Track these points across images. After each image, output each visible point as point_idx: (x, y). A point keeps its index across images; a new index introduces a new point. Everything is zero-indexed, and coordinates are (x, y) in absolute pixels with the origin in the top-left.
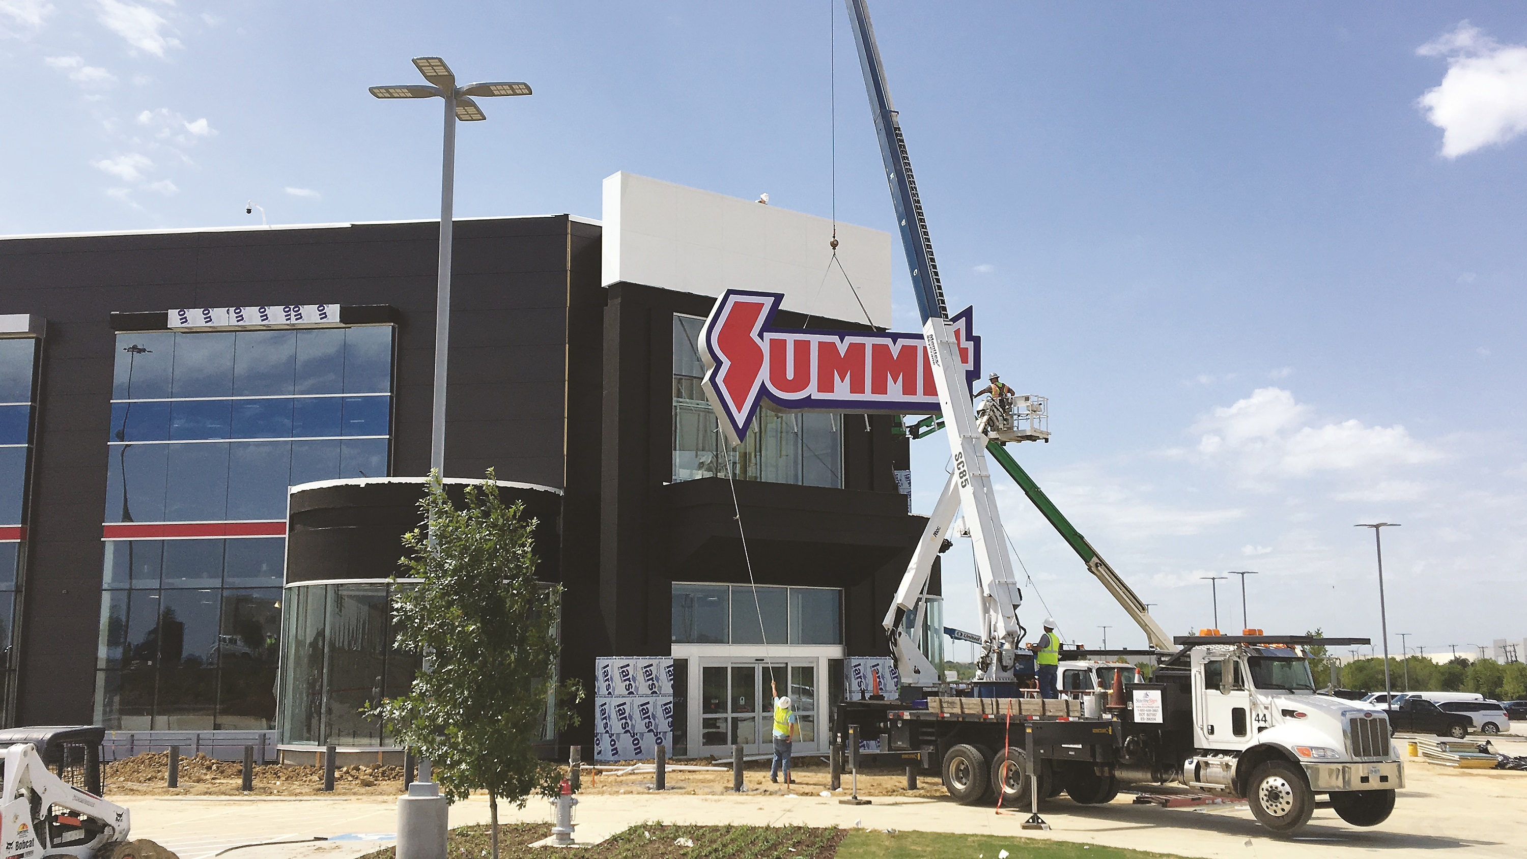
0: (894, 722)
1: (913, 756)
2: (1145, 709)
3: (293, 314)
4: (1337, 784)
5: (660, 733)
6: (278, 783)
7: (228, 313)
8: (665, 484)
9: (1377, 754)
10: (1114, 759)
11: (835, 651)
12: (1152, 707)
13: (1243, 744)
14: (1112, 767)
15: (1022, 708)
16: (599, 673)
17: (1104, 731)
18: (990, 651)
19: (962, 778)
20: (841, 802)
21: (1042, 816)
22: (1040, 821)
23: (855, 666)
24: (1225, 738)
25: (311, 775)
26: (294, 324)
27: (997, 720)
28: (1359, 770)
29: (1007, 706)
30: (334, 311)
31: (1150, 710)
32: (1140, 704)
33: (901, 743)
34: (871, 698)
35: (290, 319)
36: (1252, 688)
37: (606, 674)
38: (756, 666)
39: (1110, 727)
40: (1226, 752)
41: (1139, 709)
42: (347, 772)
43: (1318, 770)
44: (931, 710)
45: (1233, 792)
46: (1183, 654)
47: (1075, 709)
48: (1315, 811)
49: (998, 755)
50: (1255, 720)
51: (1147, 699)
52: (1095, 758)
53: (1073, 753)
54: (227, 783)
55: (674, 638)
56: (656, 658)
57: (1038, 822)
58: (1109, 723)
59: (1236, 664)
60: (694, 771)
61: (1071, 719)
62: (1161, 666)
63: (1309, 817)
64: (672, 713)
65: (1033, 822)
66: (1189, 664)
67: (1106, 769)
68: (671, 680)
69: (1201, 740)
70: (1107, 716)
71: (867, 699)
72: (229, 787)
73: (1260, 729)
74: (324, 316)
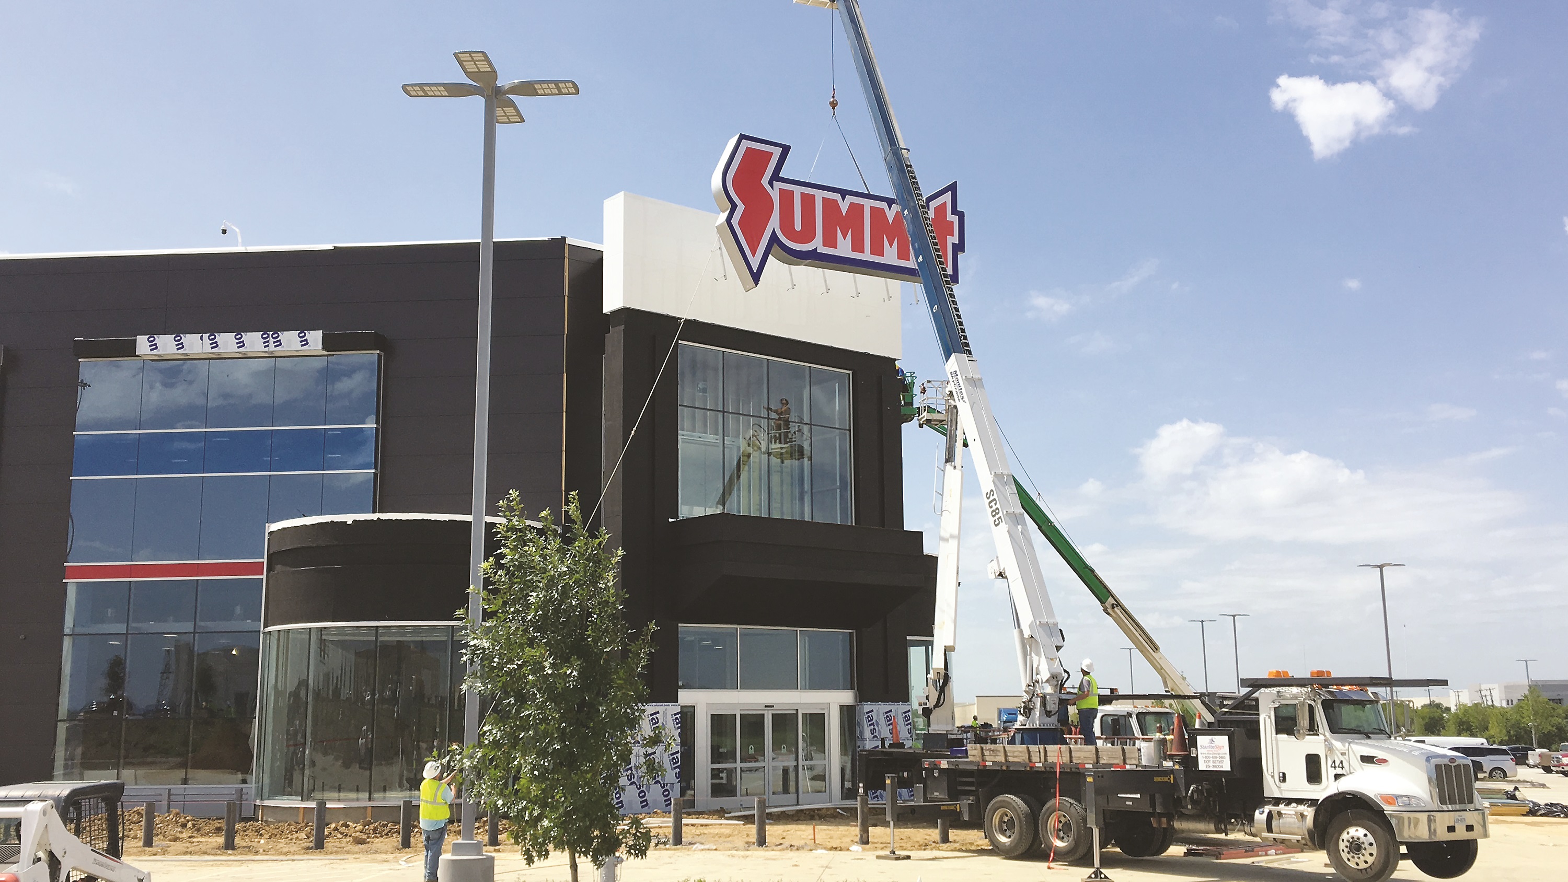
0: (930, 771)
1: (952, 808)
2: (1211, 756)
3: (272, 340)
4: (1422, 834)
5: (667, 784)
6: (262, 841)
7: (202, 340)
8: (670, 520)
9: (1462, 802)
10: (1175, 808)
11: (846, 697)
12: (1219, 754)
13: (1321, 792)
14: (1170, 818)
15: (1073, 755)
17: (1166, 779)
18: (1033, 695)
19: (1006, 830)
20: (878, 857)
21: (1106, 872)
22: (1103, 876)
23: (867, 713)
24: (1298, 786)
25: (297, 832)
26: (272, 352)
27: (1045, 768)
28: (1443, 820)
29: (1055, 754)
30: (315, 337)
31: (1216, 758)
32: (1204, 751)
33: (938, 794)
34: (891, 746)
35: (268, 346)
36: (1328, 734)
38: (765, 713)
39: (1172, 776)
40: (1300, 801)
41: (1204, 755)
42: (336, 829)
43: (1403, 819)
44: (970, 759)
45: (1309, 843)
46: (1248, 696)
47: (1133, 756)
48: (1400, 862)
49: (1047, 806)
50: (1331, 767)
51: (1213, 745)
52: (1154, 809)
53: (1131, 803)
54: (206, 842)
55: (680, 684)
56: (662, 705)
57: (1101, 878)
58: (1171, 771)
59: (1311, 708)
60: (706, 825)
61: (1128, 767)
62: (1223, 710)
63: (1394, 869)
64: (679, 764)
65: (1096, 877)
66: (1257, 707)
67: (1164, 820)
68: (678, 728)
69: (1271, 788)
70: (1168, 764)
71: (887, 747)
72: (210, 846)
73: (1337, 777)
74: (305, 343)
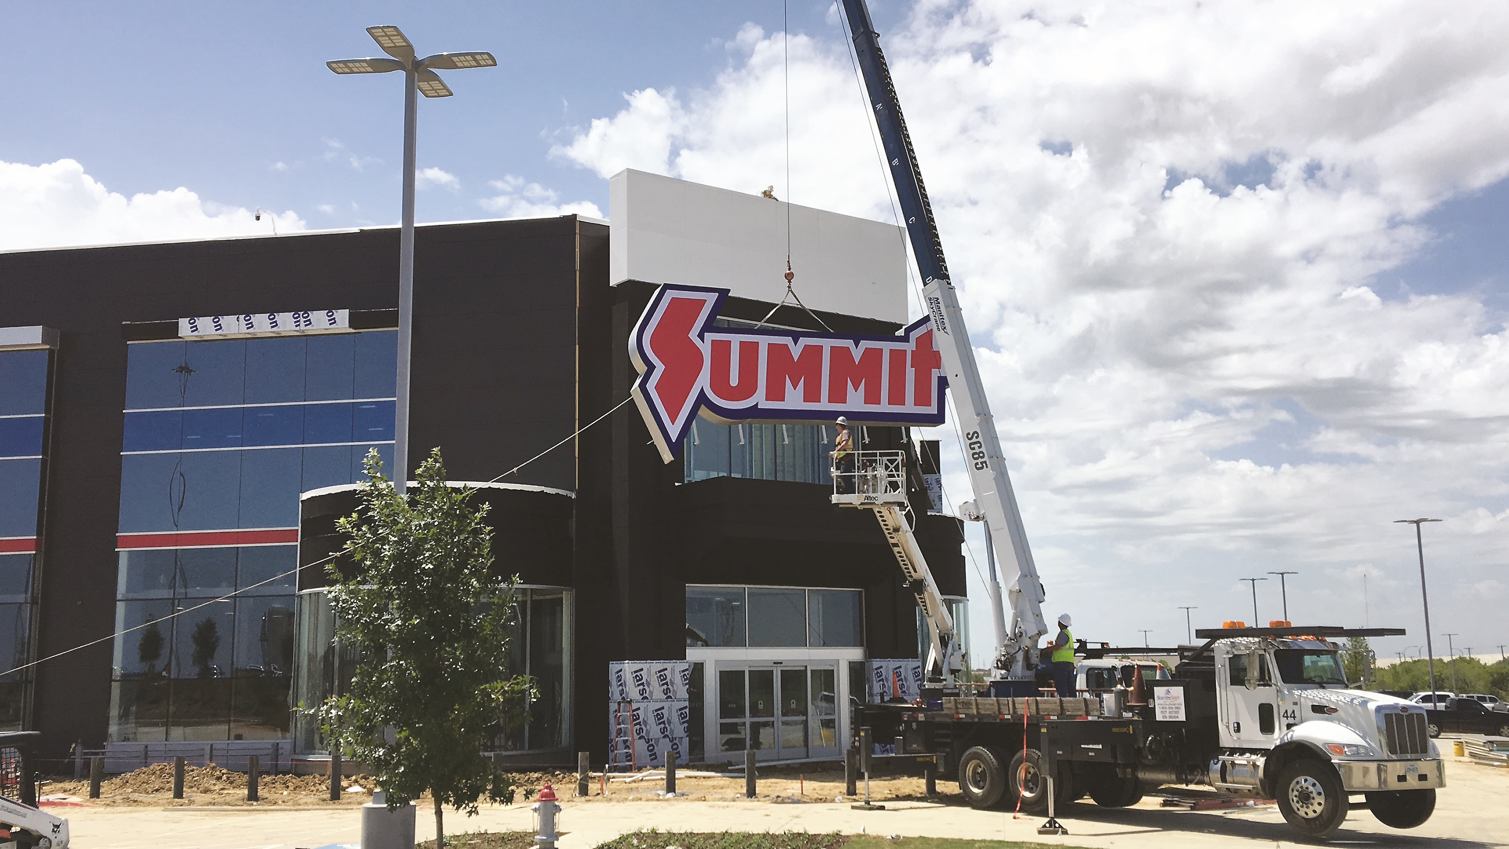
0: (908, 724)
1: (928, 759)
2: (1167, 706)
3: (302, 320)
4: (1373, 782)
5: (676, 738)
6: (285, 793)
7: (238, 321)
8: (676, 484)
9: (1414, 751)
10: (1136, 760)
11: (856, 654)
12: (1174, 704)
13: (1270, 742)
14: (1135, 769)
15: (1040, 707)
16: (613, 678)
17: (1125, 730)
19: (979, 781)
20: (853, 807)
21: (1061, 821)
22: (1057, 825)
23: (876, 669)
24: (1252, 735)
25: (320, 784)
26: (303, 331)
27: (1014, 720)
28: (1395, 769)
29: (1024, 705)
30: (343, 316)
31: (1172, 708)
32: (1161, 702)
33: (916, 746)
34: (890, 701)
35: (299, 325)
36: (1280, 683)
37: (619, 678)
38: (774, 669)
39: (1131, 727)
40: (1253, 751)
41: (1161, 707)
42: (355, 782)
43: (1350, 768)
44: (945, 712)
45: (1261, 793)
46: (1207, 647)
47: (1094, 707)
48: (1348, 811)
49: (1016, 757)
50: (1284, 716)
51: (1169, 696)
52: (1115, 758)
53: (1093, 754)
54: (234, 793)
55: (689, 641)
56: (670, 663)
57: (1055, 827)
58: (1130, 722)
59: (1262, 658)
60: (708, 778)
61: (1090, 718)
62: (1183, 661)
63: (1343, 818)
64: (688, 718)
65: (1050, 826)
66: (1212, 658)
67: (1129, 770)
68: (686, 684)
69: (1226, 738)
70: (1127, 715)
71: (885, 701)
72: (236, 797)
73: (1289, 726)
74: (333, 321)
